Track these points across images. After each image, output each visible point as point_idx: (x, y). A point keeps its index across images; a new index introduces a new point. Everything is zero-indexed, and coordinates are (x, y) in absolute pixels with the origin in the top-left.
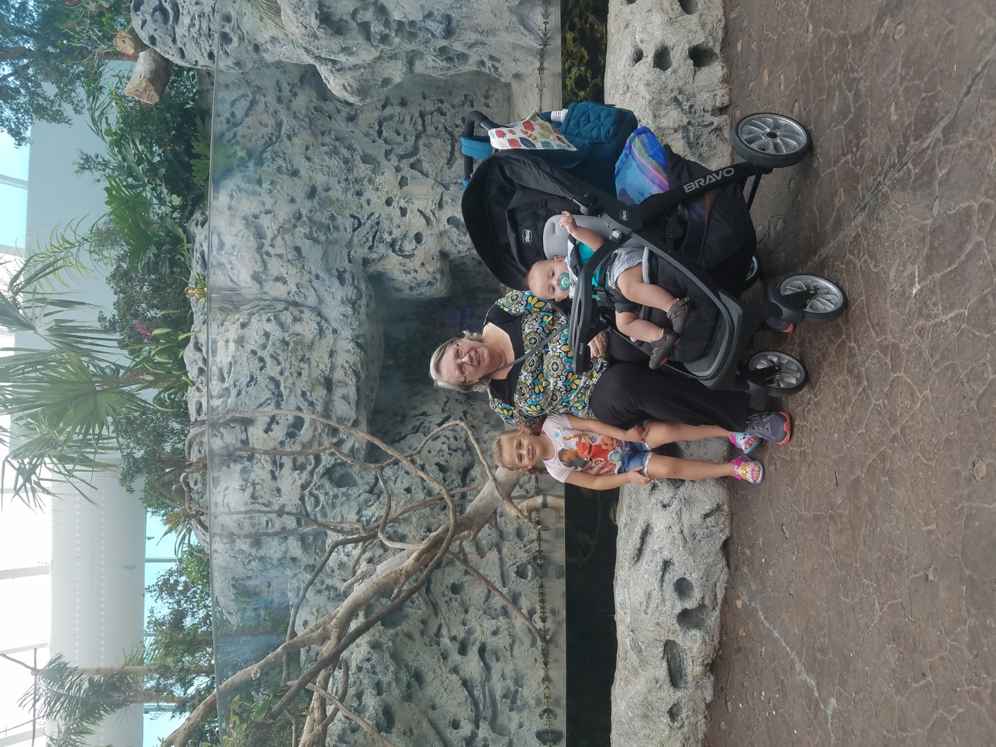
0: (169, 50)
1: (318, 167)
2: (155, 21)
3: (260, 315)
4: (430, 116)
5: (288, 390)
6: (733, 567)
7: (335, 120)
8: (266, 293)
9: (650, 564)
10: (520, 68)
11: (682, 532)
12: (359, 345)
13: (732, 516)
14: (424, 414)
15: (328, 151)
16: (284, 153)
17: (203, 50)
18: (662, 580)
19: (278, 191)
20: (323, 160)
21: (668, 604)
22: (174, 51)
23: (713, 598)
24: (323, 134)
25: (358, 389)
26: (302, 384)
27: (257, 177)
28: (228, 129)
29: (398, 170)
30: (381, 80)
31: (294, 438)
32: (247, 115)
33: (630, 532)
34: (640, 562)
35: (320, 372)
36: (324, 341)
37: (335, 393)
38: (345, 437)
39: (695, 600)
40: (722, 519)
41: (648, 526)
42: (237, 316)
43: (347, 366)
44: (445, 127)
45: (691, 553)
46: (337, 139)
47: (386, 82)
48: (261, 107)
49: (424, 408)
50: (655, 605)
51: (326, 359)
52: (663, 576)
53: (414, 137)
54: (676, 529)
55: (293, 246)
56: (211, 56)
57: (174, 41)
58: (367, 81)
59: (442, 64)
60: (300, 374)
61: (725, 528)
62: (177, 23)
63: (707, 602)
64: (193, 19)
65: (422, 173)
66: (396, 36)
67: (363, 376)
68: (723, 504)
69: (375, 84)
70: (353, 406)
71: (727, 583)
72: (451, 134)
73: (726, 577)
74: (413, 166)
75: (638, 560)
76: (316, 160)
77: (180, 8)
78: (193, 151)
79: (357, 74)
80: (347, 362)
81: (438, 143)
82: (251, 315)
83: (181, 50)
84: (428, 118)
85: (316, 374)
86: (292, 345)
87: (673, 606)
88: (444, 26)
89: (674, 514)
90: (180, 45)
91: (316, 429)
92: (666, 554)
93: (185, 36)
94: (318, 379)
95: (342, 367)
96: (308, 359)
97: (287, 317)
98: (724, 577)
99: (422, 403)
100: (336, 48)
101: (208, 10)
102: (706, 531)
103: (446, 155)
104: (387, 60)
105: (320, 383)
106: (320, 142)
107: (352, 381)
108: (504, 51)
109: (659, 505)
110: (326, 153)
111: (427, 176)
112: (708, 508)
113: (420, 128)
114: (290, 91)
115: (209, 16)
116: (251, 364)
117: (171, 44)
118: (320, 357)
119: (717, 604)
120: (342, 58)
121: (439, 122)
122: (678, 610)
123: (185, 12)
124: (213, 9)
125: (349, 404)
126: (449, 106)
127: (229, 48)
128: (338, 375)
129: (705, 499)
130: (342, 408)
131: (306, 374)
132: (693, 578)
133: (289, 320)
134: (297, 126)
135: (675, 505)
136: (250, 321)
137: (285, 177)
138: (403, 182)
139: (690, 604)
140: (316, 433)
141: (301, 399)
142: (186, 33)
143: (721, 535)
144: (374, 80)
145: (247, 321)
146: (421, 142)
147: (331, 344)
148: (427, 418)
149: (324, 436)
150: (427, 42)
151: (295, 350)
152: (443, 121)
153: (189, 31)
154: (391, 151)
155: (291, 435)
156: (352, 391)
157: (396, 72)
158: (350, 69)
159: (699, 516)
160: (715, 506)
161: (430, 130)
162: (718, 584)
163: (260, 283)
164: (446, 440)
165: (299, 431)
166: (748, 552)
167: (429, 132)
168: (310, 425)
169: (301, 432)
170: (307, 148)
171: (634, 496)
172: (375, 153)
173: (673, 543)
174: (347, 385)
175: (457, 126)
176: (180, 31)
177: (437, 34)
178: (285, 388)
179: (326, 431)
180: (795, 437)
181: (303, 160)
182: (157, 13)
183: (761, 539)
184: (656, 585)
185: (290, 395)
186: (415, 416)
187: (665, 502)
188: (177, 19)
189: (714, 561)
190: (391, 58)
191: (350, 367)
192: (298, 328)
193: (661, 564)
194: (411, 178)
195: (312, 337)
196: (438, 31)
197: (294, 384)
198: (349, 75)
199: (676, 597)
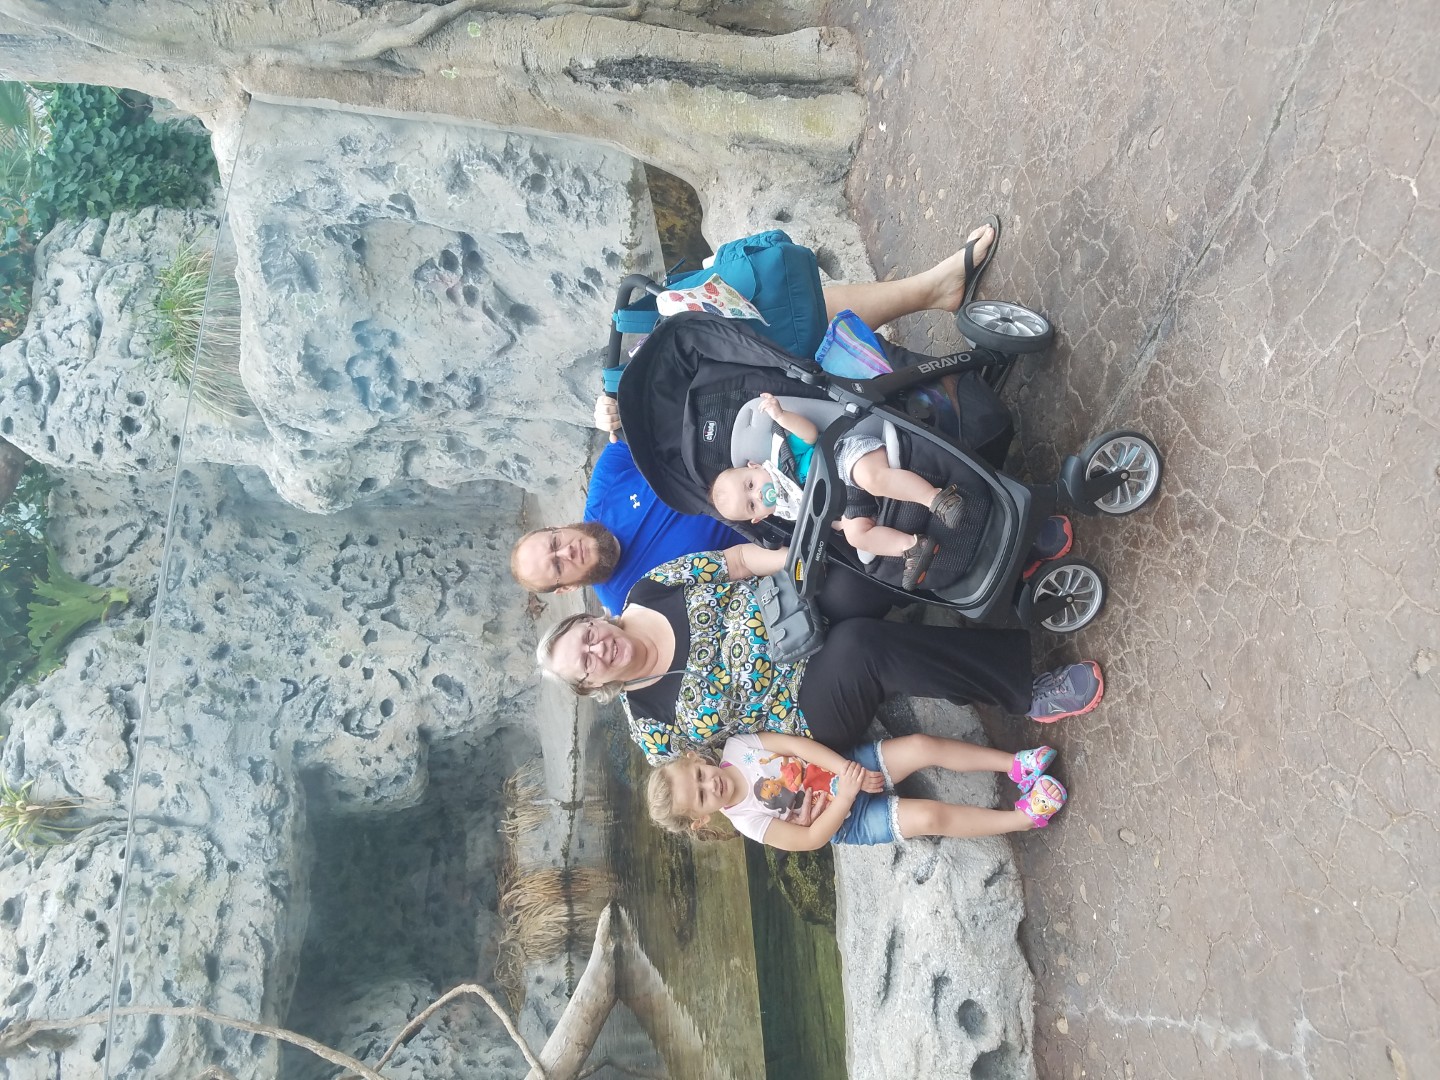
0: (31, 439)
1: (236, 620)
2: (19, 398)
3: (111, 844)
4: (410, 559)
5: (140, 979)
6: (1039, 969)
7: (267, 561)
8: (122, 807)
9: (911, 989)
10: (557, 471)
11: (956, 915)
12: (274, 890)
13: (1023, 878)
14: (375, 1027)
15: (254, 599)
16: (184, 603)
17: (87, 438)
18: (936, 1013)
19: (168, 651)
20: (243, 611)
21: (954, 1050)
22: (40, 439)
23: (1018, 1027)
24: (246, 579)
25: (266, 973)
26: (167, 968)
27: (137, 631)
28: (96, 571)
29: (362, 622)
30: (362, 480)
31: (144, 1067)
32: (131, 551)
33: (866, 951)
34: (890, 999)
35: (200, 945)
36: (212, 885)
37: (223, 983)
38: (237, 1064)
39: (993, 1034)
40: (1011, 887)
41: (894, 931)
42: (70, 847)
43: (249, 931)
44: (433, 572)
45: (975, 952)
46: (269, 585)
47: (368, 484)
48: (155, 540)
49: (375, 1017)
50: (931, 1061)
51: (213, 921)
52: (935, 1006)
53: (387, 584)
54: (946, 911)
55: (182, 723)
56: (98, 448)
57: (43, 426)
58: (342, 478)
59: (449, 462)
60: (164, 949)
61: (1016, 903)
62: (53, 402)
63: (1012, 1036)
64: (81, 395)
65: (399, 626)
66: (405, 401)
67: (277, 950)
68: (1007, 862)
69: (351, 485)
70: (256, 1004)
71: (1035, 999)
72: (440, 579)
73: (1032, 988)
74: (384, 617)
75: (885, 998)
76: (233, 610)
77: (62, 382)
78: (35, 591)
79: (329, 465)
80: (251, 925)
81: (422, 591)
82: (94, 845)
83: (51, 440)
84: (407, 561)
85: (193, 948)
86: (156, 894)
87: (962, 1052)
88: (469, 393)
89: (941, 886)
90: (50, 431)
91: (184, 1051)
92: (936, 965)
93: (62, 419)
94: (194, 957)
95: (242, 933)
96: (181, 922)
97: (153, 845)
98: (1028, 989)
99: (371, 1008)
100: (315, 410)
101: (105, 385)
102: (991, 908)
103: (433, 604)
104: (375, 451)
105: (198, 966)
106: (241, 588)
107: (256, 960)
108: (540, 441)
109: (912, 882)
110: (251, 602)
111: (406, 629)
112: (987, 868)
113: (396, 571)
114: (202, 522)
115: (106, 393)
116: (82, 935)
117: (36, 429)
118: (200, 919)
119: (1026, 1042)
120: (320, 428)
121: (426, 566)
122: (971, 1058)
123: (69, 387)
124: (115, 386)
125: (249, 1002)
126: (438, 547)
127: (131, 439)
128: (231, 950)
129: (981, 855)
130: (236, 1009)
131: (175, 950)
132: (985, 997)
133: (157, 849)
134: (208, 567)
135: (939, 869)
136: (90, 856)
137: (182, 633)
138: (370, 636)
139: (988, 1043)
140: (185, 1059)
141: (162, 995)
142: (65, 416)
143: (1012, 913)
144: (351, 478)
145: (84, 857)
146: (397, 589)
147: (224, 891)
148: (380, 1034)
149: (199, 1063)
150: (443, 415)
151: (161, 903)
152: (430, 564)
153: (71, 411)
154: (351, 599)
155: (139, 1063)
156: (254, 979)
157: (384, 469)
158: (321, 456)
159: (977, 882)
160: (997, 865)
161: (413, 574)
162: (1021, 1003)
163: (117, 789)
164: (418, 1064)
165: (154, 1054)
166: (1061, 928)
167: (408, 577)
168: (175, 1041)
169: (158, 1057)
170: (218, 596)
171: (863, 889)
172: (326, 602)
173: (945, 938)
174: (246, 967)
175: (449, 571)
176: (54, 412)
177: (459, 402)
178: (136, 975)
179: (204, 1053)
180: (1111, 685)
181: (212, 611)
182: (24, 388)
183: (1082, 889)
184: (928, 1023)
185: (143, 988)
186: (358, 1034)
187: (921, 874)
188: (53, 397)
189: (1010, 959)
190: (380, 448)
191: (256, 932)
192: (171, 863)
193: (930, 984)
194: (383, 631)
195: (192, 878)
196: (462, 399)
197: (151, 968)
198: (320, 464)
199: (964, 1035)
